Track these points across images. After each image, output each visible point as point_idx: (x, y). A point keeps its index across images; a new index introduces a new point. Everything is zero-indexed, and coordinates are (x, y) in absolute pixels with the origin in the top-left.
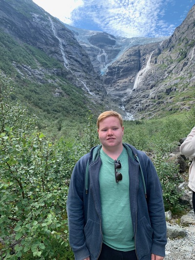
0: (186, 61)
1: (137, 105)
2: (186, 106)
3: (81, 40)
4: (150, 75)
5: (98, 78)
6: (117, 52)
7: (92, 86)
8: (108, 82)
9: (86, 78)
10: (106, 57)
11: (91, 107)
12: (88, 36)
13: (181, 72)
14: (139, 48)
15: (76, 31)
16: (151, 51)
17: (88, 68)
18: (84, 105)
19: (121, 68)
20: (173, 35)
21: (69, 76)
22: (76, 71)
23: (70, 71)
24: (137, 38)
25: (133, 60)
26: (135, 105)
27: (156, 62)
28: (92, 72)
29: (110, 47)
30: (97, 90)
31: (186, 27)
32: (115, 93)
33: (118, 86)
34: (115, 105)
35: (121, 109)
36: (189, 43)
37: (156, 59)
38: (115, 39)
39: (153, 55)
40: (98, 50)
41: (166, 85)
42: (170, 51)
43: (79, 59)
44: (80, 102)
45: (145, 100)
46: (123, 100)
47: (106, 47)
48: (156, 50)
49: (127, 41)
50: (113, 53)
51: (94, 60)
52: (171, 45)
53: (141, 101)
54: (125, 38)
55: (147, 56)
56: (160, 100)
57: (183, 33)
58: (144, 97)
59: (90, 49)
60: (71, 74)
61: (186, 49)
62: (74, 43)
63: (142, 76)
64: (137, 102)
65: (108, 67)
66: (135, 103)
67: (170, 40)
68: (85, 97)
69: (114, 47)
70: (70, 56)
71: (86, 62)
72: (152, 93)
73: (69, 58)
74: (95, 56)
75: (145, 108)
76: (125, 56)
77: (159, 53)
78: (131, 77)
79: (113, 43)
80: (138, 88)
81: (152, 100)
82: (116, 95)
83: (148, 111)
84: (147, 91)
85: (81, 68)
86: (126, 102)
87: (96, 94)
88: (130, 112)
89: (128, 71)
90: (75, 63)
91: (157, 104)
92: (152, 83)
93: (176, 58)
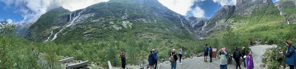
2: (216, 35)
3: (187, 19)
4: (206, 27)
5: (192, 28)
6: (196, 21)
7: (190, 30)
8: (194, 29)
9: (189, 28)
12: (188, 17)
14: (203, 20)
17: (189, 26)
19: (198, 25)
23: (184, 27)
24: (202, 18)
25: (201, 23)
26: (202, 35)
27: (207, 24)
30: (192, 31)
32: (197, 32)
41: (211, 30)
42: (211, 22)
43: (186, 24)
44: (188, 35)
46: (199, 34)
47: (193, 20)
49: (199, 19)
53: (204, 34)
55: (205, 22)
56: (209, 34)
62: (185, 20)
67: (211, 19)
68: (189, 33)
71: (188, 24)
72: (207, 32)
73: (184, 23)
74: (190, 22)
75: (205, 36)
76: (199, 22)
77: (208, 22)
78: (201, 28)
79: (195, 19)
81: (207, 34)
85: (187, 26)
89: (200, 26)
92: (207, 29)
93: (213, 23)
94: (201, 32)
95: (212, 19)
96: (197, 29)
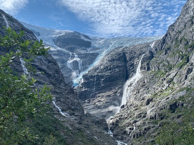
0: (190, 67)
1: (130, 129)
6: (94, 56)
7: (64, 103)
9: (55, 92)
11: (66, 134)
12: (53, 36)
13: (186, 81)
14: (123, 50)
15: (36, 30)
16: (140, 54)
17: (56, 78)
18: (57, 132)
19: (102, 77)
20: (166, 35)
22: (40, 83)
24: (119, 38)
25: (118, 67)
26: (127, 129)
27: (149, 69)
28: (62, 84)
29: (83, 49)
31: (182, 26)
33: (99, 101)
34: (99, 130)
35: (108, 135)
36: (190, 43)
37: (148, 64)
38: (90, 39)
39: (143, 59)
40: (68, 54)
41: (168, 98)
42: (166, 54)
43: (44, 67)
44: (50, 127)
45: (142, 121)
47: (79, 50)
48: (147, 53)
50: (88, 58)
51: (64, 67)
52: (166, 46)
53: (136, 122)
55: (136, 60)
57: (180, 32)
58: (139, 116)
59: (56, 53)
61: (186, 51)
63: (132, 87)
64: (129, 124)
65: (84, 76)
66: (128, 126)
67: (164, 40)
68: (57, 119)
69: (89, 49)
71: (53, 70)
72: (150, 111)
74: (64, 62)
75: (144, 133)
76: (105, 62)
77: (152, 56)
78: (117, 88)
79: (88, 45)
80: (129, 104)
81: (152, 121)
83: (148, 136)
84: (142, 108)
85: (47, 79)
86: (113, 125)
87: (71, 114)
88: (122, 139)
89: (112, 81)
91: (160, 126)
92: (148, 96)
93: (175, 63)
94: (118, 108)
95: (168, 40)
96: (95, 96)
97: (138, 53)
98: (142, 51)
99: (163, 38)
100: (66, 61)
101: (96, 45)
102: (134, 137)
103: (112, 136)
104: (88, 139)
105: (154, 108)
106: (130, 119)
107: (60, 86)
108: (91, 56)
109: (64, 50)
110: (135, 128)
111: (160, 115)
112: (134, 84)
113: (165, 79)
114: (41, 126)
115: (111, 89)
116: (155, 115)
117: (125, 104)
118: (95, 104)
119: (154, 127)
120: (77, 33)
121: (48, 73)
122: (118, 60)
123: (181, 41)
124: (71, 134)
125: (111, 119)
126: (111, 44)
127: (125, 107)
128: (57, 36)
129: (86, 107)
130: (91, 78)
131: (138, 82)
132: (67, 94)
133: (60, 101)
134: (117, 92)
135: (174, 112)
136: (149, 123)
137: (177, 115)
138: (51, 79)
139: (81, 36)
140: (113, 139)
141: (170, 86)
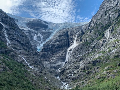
0: (104, 40)
1: (70, 75)
3: (20, 25)
4: (77, 51)
5: (36, 54)
6: (50, 34)
7: (31, 60)
8: (43, 56)
9: (26, 54)
10: (42, 37)
11: (32, 79)
13: (102, 48)
14: (67, 30)
15: (16, 18)
16: (76, 32)
18: (26, 78)
19: (54, 45)
20: (91, 21)
21: (11, 54)
22: (17, 49)
23: (12, 50)
25: (63, 40)
26: (68, 75)
27: (81, 41)
28: (31, 50)
29: (44, 29)
30: (36, 64)
31: (100, 16)
32: (50, 65)
33: (53, 59)
34: (52, 76)
35: (57, 79)
36: (104, 26)
37: (81, 38)
38: (48, 24)
39: (78, 35)
40: (35, 32)
41: (92, 57)
42: (91, 32)
43: (19, 40)
44: (22, 75)
45: (77, 71)
47: (41, 30)
48: (80, 32)
49: (57, 25)
50: (46, 34)
51: (32, 40)
53: (73, 71)
54: (55, 23)
55: (74, 36)
56: (89, 70)
57: (99, 20)
58: (75, 68)
59: (28, 31)
60: (13, 51)
61: (102, 30)
62: (16, 27)
63: (71, 51)
64: (70, 73)
65: (43, 45)
66: (69, 74)
68: (26, 70)
69: (47, 30)
70: (12, 37)
71: (25, 41)
74: (32, 37)
75: (78, 78)
76: (56, 37)
77: (83, 33)
78: (63, 52)
79: (46, 27)
80: (69, 61)
81: (83, 70)
82: (51, 67)
83: (80, 80)
84: (77, 63)
85: (22, 47)
86: (60, 73)
87: (35, 67)
88: (65, 81)
89: (60, 48)
90: (16, 43)
91: (87, 73)
92: (80, 56)
93: (96, 37)
96: (50, 57)
97: (75, 31)
98: (77, 31)
99: (89, 23)
100: (33, 36)
101: (51, 27)
102: (72, 80)
103: (60, 79)
104: (45, 81)
105: (84, 63)
106: (70, 70)
107: (29, 51)
108: (48, 34)
109: (32, 30)
110: (73, 74)
111: (87, 67)
112: (72, 49)
113: (90, 47)
114: (17, 75)
115: (60, 52)
116: (84, 67)
117: (67, 61)
118: (50, 61)
119: (84, 74)
120: (40, 20)
121: (22, 43)
122: (64, 35)
123: (99, 24)
124: (35, 79)
125: (60, 70)
126: (60, 26)
127: (68, 63)
128: (28, 22)
129: (45, 63)
130: (48, 46)
131: (75, 48)
132: (33, 55)
133: (29, 59)
134: (63, 54)
135: (95, 65)
136: (81, 72)
137: (97, 67)
138: (24, 47)
139: (42, 22)
140: (60, 81)
141: (93, 50)
